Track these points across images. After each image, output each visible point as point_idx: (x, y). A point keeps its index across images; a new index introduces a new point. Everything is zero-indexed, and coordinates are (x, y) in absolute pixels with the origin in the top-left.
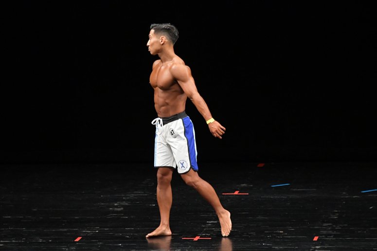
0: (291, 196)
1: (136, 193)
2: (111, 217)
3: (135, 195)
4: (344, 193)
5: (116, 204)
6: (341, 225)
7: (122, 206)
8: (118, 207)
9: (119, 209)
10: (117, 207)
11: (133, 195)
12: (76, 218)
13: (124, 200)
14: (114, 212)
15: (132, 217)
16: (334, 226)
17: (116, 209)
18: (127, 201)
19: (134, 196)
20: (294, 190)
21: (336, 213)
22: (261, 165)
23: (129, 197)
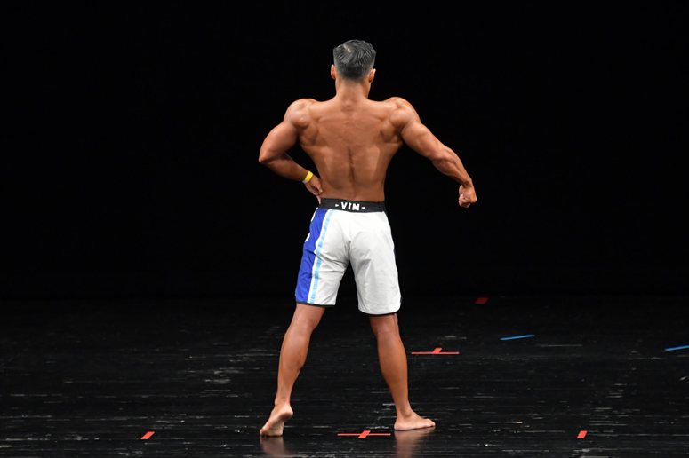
0: (536, 358)
1: (252, 353)
2: (208, 396)
3: (252, 355)
4: (633, 352)
5: (216, 372)
6: (628, 411)
7: (228, 375)
8: (220, 377)
9: (222, 381)
10: (218, 377)
11: (247, 355)
12: (144, 396)
13: (231, 365)
14: (213, 386)
15: (246, 395)
16: (616, 412)
17: (217, 381)
18: (236, 365)
19: (250, 357)
20: (543, 346)
21: (621, 387)
22: (482, 301)
23: (241, 358)
